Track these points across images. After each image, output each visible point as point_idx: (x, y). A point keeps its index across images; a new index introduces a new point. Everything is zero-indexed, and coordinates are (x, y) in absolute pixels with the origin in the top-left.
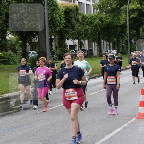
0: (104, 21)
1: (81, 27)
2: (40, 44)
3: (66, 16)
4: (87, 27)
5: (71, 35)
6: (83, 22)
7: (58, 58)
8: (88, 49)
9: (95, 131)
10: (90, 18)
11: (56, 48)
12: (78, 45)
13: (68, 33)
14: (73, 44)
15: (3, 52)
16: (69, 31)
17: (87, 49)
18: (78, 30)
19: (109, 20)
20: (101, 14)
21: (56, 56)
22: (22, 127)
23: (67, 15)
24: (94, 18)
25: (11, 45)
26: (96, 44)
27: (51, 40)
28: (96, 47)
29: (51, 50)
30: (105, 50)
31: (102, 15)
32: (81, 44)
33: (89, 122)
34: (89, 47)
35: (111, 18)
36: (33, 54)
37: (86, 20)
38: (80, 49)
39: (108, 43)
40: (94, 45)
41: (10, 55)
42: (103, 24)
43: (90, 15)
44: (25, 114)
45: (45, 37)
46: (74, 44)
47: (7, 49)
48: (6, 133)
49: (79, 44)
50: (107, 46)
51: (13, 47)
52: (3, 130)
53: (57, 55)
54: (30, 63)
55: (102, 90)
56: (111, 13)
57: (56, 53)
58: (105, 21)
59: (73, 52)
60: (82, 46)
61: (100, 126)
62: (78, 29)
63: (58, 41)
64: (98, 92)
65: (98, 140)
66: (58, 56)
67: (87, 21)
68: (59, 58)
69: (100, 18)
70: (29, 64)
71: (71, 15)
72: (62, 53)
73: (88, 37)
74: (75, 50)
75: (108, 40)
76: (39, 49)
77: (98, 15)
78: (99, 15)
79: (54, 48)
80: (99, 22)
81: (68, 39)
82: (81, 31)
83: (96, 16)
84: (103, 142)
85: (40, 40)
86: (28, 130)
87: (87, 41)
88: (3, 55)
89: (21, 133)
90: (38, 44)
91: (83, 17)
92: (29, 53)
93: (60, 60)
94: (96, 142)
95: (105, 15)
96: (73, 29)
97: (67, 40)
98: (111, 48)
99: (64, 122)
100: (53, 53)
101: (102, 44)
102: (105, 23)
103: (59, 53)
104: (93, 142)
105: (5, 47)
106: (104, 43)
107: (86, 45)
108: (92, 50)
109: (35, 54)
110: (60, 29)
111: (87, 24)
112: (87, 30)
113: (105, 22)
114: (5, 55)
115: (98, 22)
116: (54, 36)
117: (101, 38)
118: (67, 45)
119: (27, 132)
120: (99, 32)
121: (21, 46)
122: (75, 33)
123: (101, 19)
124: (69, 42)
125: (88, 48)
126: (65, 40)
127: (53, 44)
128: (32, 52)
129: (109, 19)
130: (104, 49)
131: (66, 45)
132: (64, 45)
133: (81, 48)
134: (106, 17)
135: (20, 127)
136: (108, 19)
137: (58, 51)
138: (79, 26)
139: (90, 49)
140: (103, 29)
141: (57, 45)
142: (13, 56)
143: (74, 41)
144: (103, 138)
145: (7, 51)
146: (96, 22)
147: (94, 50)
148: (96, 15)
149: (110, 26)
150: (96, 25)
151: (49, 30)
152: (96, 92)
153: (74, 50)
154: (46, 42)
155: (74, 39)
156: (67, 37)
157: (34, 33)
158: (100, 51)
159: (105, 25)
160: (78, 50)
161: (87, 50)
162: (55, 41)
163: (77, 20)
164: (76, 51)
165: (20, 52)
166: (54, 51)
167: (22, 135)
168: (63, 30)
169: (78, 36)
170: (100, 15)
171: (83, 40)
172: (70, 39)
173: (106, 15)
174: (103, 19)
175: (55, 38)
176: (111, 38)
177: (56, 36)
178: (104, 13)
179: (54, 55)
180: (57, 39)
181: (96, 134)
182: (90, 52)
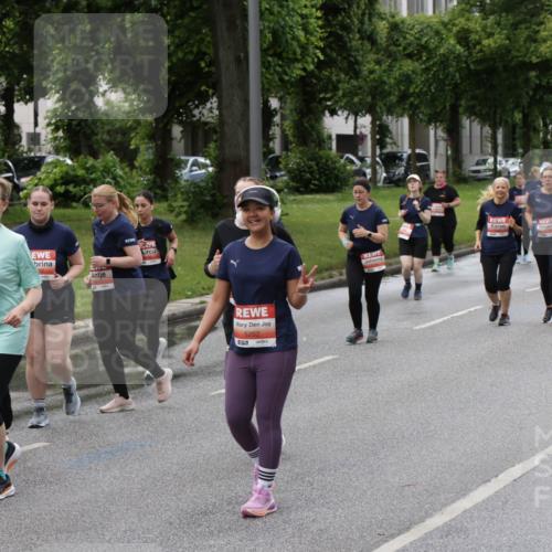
0: (475, 46)
1: (384, 67)
2: (226, 129)
3: (329, 21)
4: (408, 66)
5: (343, 95)
6: (393, 48)
7: (292, 184)
8: (409, 151)
9: (435, 468)
10: (422, 30)
11: (286, 146)
12: (373, 138)
13: (336, 89)
14: (352, 133)
15: (82, 156)
16: (339, 81)
17: (406, 151)
18: (372, 76)
19: (495, 42)
20: (463, 16)
21: (285, 178)
22: (150, 446)
23: (330, 18)
24: (437, 33)
25: (109, 132)
26: (441, 134)
27: (267, 114)
28: (442, 144)
29: (267, 151)
30: (477, 158)
31: (468, 20)
32: (381, 132)
33: (412, 434)
34: (413, 143)
35: (505, 32)
36: (194, 168)
37: (405, 38)
38: (378, 152)
39: (488, 130)
40: (435, 134)
41: (107, 170)
42: (470, 54)
43: (422, 19)
45: (246, 102)
46: (355, 131)
47: (96, 146)
48: (91, 468)
49: (373, 133)
50: (484, 143)
51: (119, 138)
52: (77, 455)
53: (289, 172)
54: (184, 200)
55: (461, 313)
56: (504, 14)
57: (286, 166)
58: (479, 43)
59: (352, 162)
60: (388, 140)
61: (453, 450)
62: (371, 72)
63: (297, 118)
64: (445, 318)
65: (445, 505)
66: (293, 179)
67: (409, 45)
68: (294, 184)
69: (459, 32)
70: (182, 206)
71: (349, 17)
72: (310, 167)
73: (412, 104)
74: (360, 154)
75: (490, 118)
76: (221, 148)
77: (450, 20)
78: (457, 22)
79: (276, 145)
80: (458, 47)
81: (333, 113)
82: (385, 83)
83: (445, 25)
84: (465, 511)
85: (225, 112)
86: (175, 461)
87: (406, 121)
88: (81, 172)
89: (147, 471)
90: (218, 129)
91: (395, 27)
92: (180, 165)
93: (302, 193)
94: (435, 511)
95: (480, 20)
96: (357, 75)
97: (327, 113)
98: (500, 149)
99: (314, 429)
100: (274, 164)
101: (465, 133)
102: (481, 51)
103: (298, 164)
104: (426, 513)
105: (88, 137)
106: (472, 129)
107: (402, 135)
108: (424, 158)
109: (205, 166)
110: (304, 74)
111: (410, 56)
112: (407, 79)
113: (478, 47)
114: (87, 169)
115: (454, 46)
116: (281, 99)
117: (461, 110)
118: (330, 137)
119: (170, 468)
120: (456, 86)
121: (151, 137)
122: (360, 88)
123: (463, 37)
124: (337, 124)
125: (410, 148)
126: (319, 119)
127: (276, 131)
128: (192, 159)
129: (496, 36)
130: (471, 152)
131: (326, 135)
132: (315, 136)
133: (382, 147)
134: (484, 28)
135: (142, 446)
136: (490, 35)
137: (294, 159)
138: (378, 62)
139: (418, 151)
140: (469, 75)
141: (289, 132)
142: (121, 177)
143: (356, 121)
144: (464, 495)
145: (95, 155)
146: (446, 46)
147: (432, 158)
148: (446, 19)
149: (500, 65)
150: (444, 62)
151: (262, 75)
152: (439, 318)
153: (356, 155)
154: (248, 123)
155: (355, 112)
156: (329, 103)
157: (203, 88)
158: (456, 159)
159: (478, 62)
160: (369, 154)
161: (405, 156)
162: (283, 118)
163: (371, 38)
165: (146, 157)
166: (278, 157)
167: (148, 477)
168: (319, 79)
169: (372, 101)
170: (461, 22)
171: (390, 117)
172: (340, 113)
173: (483, 19)
174: (473, 37)
175: (281, 108)
176: (499, 111)
177: (289, 101)
178: (477, 14)
179: (278, 174)
180: (291, 110)
181: (436, 480)
182: (419, 164)
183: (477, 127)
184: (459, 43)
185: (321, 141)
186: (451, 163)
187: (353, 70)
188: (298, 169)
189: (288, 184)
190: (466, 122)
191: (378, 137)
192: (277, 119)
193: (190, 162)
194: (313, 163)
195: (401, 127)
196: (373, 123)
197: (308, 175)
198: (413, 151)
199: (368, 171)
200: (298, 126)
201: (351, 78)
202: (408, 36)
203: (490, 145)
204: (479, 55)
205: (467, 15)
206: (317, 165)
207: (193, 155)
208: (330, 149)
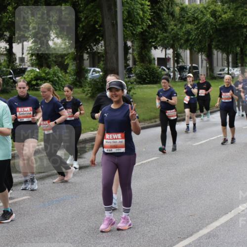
1: (178, 27)
2: (108, 55)
3: (153, 7)
4: (189, 27)
5: (160, 40)
6: (182, 19)
7: (138, 80)
8: (190, 65)
9: (203, 208)
10: (195, 11)
11: (134, 63)
12: (174, 59)
13: (157, 37)
14: (164, 57)
15: (44, 68)
16: (158, 34)
18: (173, 32)
19: (228, 16)
20: (213, 4)
21: (134, 77)
22: (76, 198)
23: (154, 5)
24: (202, 12)
25: (55, 57)
26: (204, 57)
27: (126, 49)
28: (205, 62)
29: (126, 65)
30: (220, 68)
31: (216, 6)
32: (177, 57)
33: (192, 192)
34: (192, 61)
35: (232, 11)
36: (94, 73)
37: (187, 14)
38: (176, 65)
39: (225, 55)
40: (201, 58)
41: (55, 74)
42: (217, 21)
43: (195, 6)
44: (81, 176)
45: (117, 43)
46: (166, 56)
47: (50, 63)
48: (49, 208)
49: (174, 57)
50: (224, 61)
51: (60, 59)
52: (43, 202)
53: (136, 75)
54: (89, 87)
55: (214, 138)
56: (231, 3)
57: (135, 72)
58: (220, 16)
59: (164, 70)
60: (180, 60)
61: (211, 199)
62: (173, 30)
63: (139, 51)
64: (207, 140)
65: (208, 224)
66: (138, 78)
67: (189, 17)
69: (211, 11)
70: (89, 90)
71: (162, 5)
72: (145, 72)
73: (191, 44)
74: (168, 66)
75: (226, 50)
76: (105, 64)
77: (207, 6)
78: (210, 7)
79: (130, 63)
80: (211, 18)
81: (156, 48)
82: (179, 34)
83: (205, 8)
84: (217, 227)
85: (107, 48)
86: (87, 205)
87: (188, 52)
88: (43, 75)
89: (74, 209)
90: (104, 55)
91: (183, 9)
92: (87, 71)
93: (142, 84)
94: (203, 227)
95: (221, 6)
96: (166, 31)
97: (153, 48)
98: (230, 64)
99: (149, 191)
100: (129, 71)
101: (215, 57)
102: (221, 20)
103: (140, 71)
104: (199, 228)
105: (46, 59)
106: (218, 55)
107: (187, 58)
108: (196, 68)
109: (99, 72)
110: (142, 30)
111: (190, 22)
112: (188, 33)
113: (220, 18)
114: (46, 73)
115: (209, 18)
116: (132, 42)
117: (213, 47)
118: (154, 59)
119: (85, 208)
120: (211, 36)
121: (74, 59)
122: (168, 37)
123: (214, 14)
124: (158, 53)
125: (190, 63)
126: (149, 51)
127: (130, 56)
128: (92, 69)
129: (228, 13)
130: (217, 65)
131: (152, 58)
132: (148, 58)
133: (178, 64)
134: (223, 10)
135: (72, 198)
136: (225, 13)
137: (138, 69)
138: (176, 25)
139: (194, 65)
140: (217, 31)
141: (136, 57)
142: (61, 77)
143: (166, 52)
144: (216, 220)
145: (49, 67)
146: (206, 18)
147: (200, 68)
148: (205, 6)
149: (230, 26)
150: (205, 25)
151: (124, 31)
152: (204, 140)
153: (166, 67)
154: (118, 53)
155: (166, 47)
156: (154, 44)
157: (97, 37)
158: (211, 68)
159: (220, 25)
160: (172, 66)
161: (188, 67)
162: (133, 50)
163: (172, 14)
164: (169, 69)
165: (72, 68)
166: (131, 68)
167: (75, 212)
168: (148, 32)
169: (173, 43)
170: (212, 7)
171: (181, 50)
172: (159, 48)
173: (222, 6)
174: (218, 14)
175: (132, 46)
176: (230, 47)
177: (136, 43)
178: (219, 3)
179: (131, 76)
180: (137, 47)
181: (204, 213)
182: (194, 71)
183: (220, 54)
184: (212, 16)
185: (151, 61)
186: (208, 70)
187: (164, 29)
188: (140, 74)
189: (136, 80)
190: (215, 52)
191: (176, 59)
192: (130, 51)
193: (92, 71)
194: (147, 71)
195: (186, 54)
196: (173, 52)
197: (145, 76)
198: (192, 65)
199: (172, 74)
200: (140, 54)
201: (163, 32)
202: (189, 13)
203: (226, 62)
204: (220, 22)
205: (215, 4)
206: (148, 71)
207: (93, 67)
208: (155, 64)
